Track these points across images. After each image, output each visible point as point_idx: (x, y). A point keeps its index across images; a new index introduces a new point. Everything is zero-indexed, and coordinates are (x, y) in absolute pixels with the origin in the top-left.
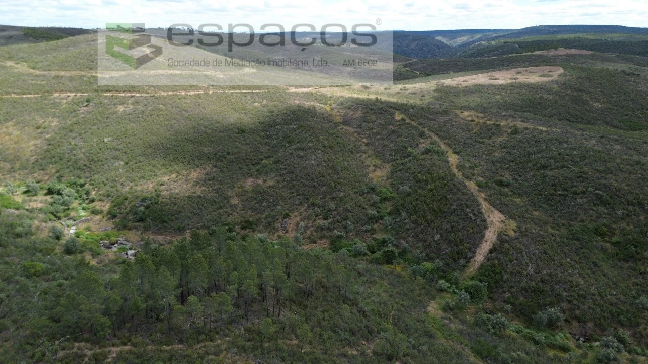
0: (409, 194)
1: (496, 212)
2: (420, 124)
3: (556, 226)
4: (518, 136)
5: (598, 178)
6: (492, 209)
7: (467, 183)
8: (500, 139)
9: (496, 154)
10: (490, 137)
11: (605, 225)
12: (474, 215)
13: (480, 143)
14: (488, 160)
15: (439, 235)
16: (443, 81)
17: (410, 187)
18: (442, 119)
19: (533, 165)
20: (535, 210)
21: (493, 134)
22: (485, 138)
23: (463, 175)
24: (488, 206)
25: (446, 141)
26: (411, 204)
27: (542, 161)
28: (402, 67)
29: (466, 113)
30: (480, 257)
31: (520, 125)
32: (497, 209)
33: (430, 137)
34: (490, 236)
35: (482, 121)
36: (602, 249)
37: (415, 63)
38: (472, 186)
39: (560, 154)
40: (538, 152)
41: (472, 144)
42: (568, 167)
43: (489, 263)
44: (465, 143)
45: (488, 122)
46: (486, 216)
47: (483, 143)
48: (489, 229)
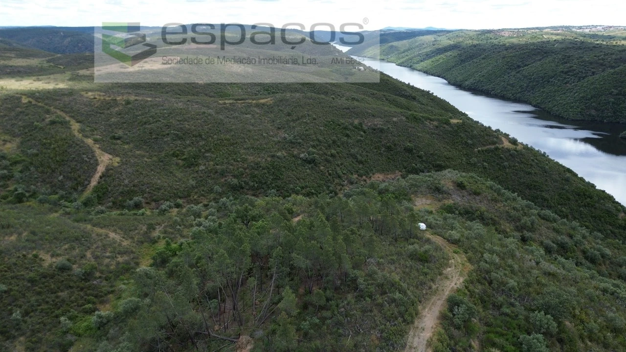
0: (37, 155)
1: (106, 154)
2: (46, 104)
3: (151, 157)
4: (130, 106)
5: (178, 125)
6: (103, 153)
7: (85, 140)
8: (117, 109)
9: (113, 120)
10: (108, 109)
11: (178, 150)
12: (88, 158)
13: (101, 113)
14: (106, 124)
15: (62, 176)
16: (78, 72)
17: (38, 150)
18: (66, 99)
19: (138, 124)
20: (138, 150)
21: (111, 106)
22: (104, 109)
23: (83, 136)
24: (101, 152)
25: (70, 114)
26: (38, 161)
27: (144, 120)
28: (45, 62)
29: (90, 94)
30: (94, 182)
31: (132, 98)
32: (107, 153)
33: (56, 113)
34: (101, 169)
35: (102, 98)
36: (177, 163)
37: (59, 58)
38: (90, 141)
39: (156, 114)
40: (142, 114)
41: (93, 115)
42: (160, 121)
43: (100, 185)
44: (88, 115)
45: (107, 98)
46: (98, 158)
47: (103, 113)
48: (100, 165)
